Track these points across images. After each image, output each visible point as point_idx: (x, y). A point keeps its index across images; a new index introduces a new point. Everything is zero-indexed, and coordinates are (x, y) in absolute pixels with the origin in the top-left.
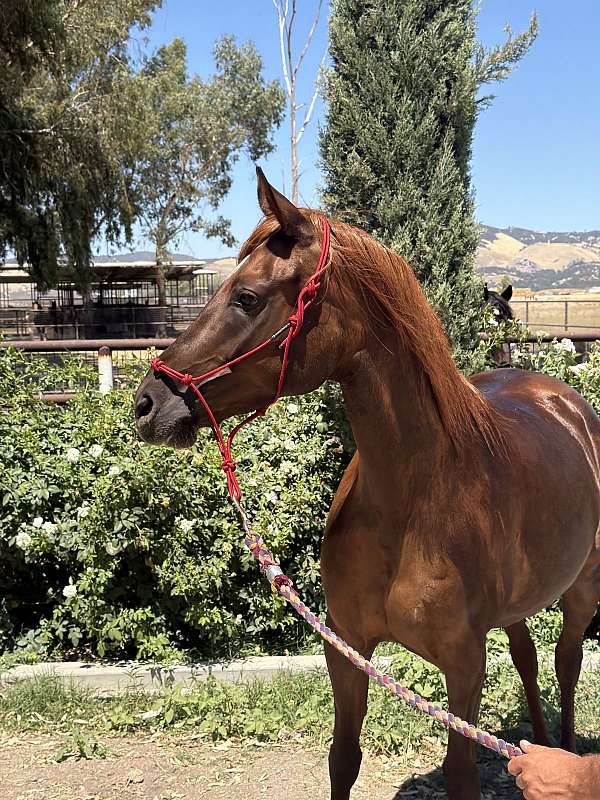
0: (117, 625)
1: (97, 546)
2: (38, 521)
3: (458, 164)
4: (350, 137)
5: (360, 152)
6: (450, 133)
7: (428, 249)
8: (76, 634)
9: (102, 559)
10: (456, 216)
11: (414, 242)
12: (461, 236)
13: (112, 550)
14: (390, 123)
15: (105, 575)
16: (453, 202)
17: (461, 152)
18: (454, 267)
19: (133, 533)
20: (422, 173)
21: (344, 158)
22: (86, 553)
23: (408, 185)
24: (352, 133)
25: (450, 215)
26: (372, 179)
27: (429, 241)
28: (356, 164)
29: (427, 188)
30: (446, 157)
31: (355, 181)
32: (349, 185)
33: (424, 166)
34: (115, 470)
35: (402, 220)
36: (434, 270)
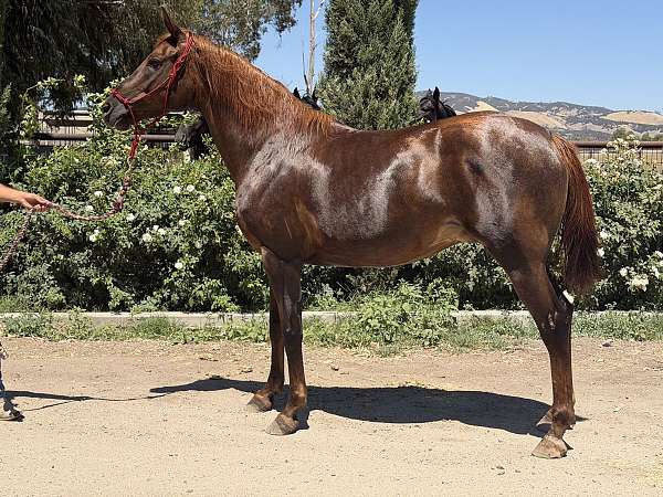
0: (201, 289)
1: (190, 243)
2: (156, 227)
3: (406, 30)
4: (342, 12)
5: (348, 21)
6: (401, 11)
7: (387, 79)
8: (175, 297)
9: (193, 251)
10: (404, 61)
11: (378, 75)
12: (407, 73)
13: (198, 245)
15: (194, 260)
16: (403, 53)
17: (408, 23)
18: (402, 91)
19: (211, 234)
20: (384, 35)
21: (339, 24)
22: (184, 247)
23: (376, 41)
24: (344, 9)
25: (400, 60)
26: (354, 36)
27: (387, 76)
28: (346, 28)
29: (387, 44)
30: (399, 25)
31: (345, 38)
32: (341, 40)
33: (385, 30)
34: (202, 198)
35: (372, 62)
36: (390, 92)
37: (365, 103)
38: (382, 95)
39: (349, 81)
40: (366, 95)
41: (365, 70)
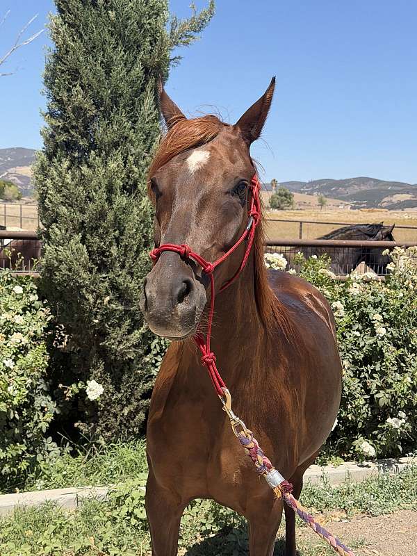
4: (75, 74)
5: (83, 87)
6: (152, 81)
7: (136, 170)
10: (155, 145)
11: (125, 163)
14: (108, 68)
16: (153, 135)
20: (132, 110)
21: (69, 90)
23: (121, 118)
24: (77, 71)
25: (151, 144)
26: (92, 110)
27: (136, 164)
28: (79, 97)
29: (135, 122)
30: (149, 99)
31: (78, 110)
32: (73, 112)
33: (133, 104)
35: (116, 145)
36: (140, 186)
37: (110, 201)
38: (130, 188)
39: (85, 169)
40: (110, 190)
41: (107, 155)
